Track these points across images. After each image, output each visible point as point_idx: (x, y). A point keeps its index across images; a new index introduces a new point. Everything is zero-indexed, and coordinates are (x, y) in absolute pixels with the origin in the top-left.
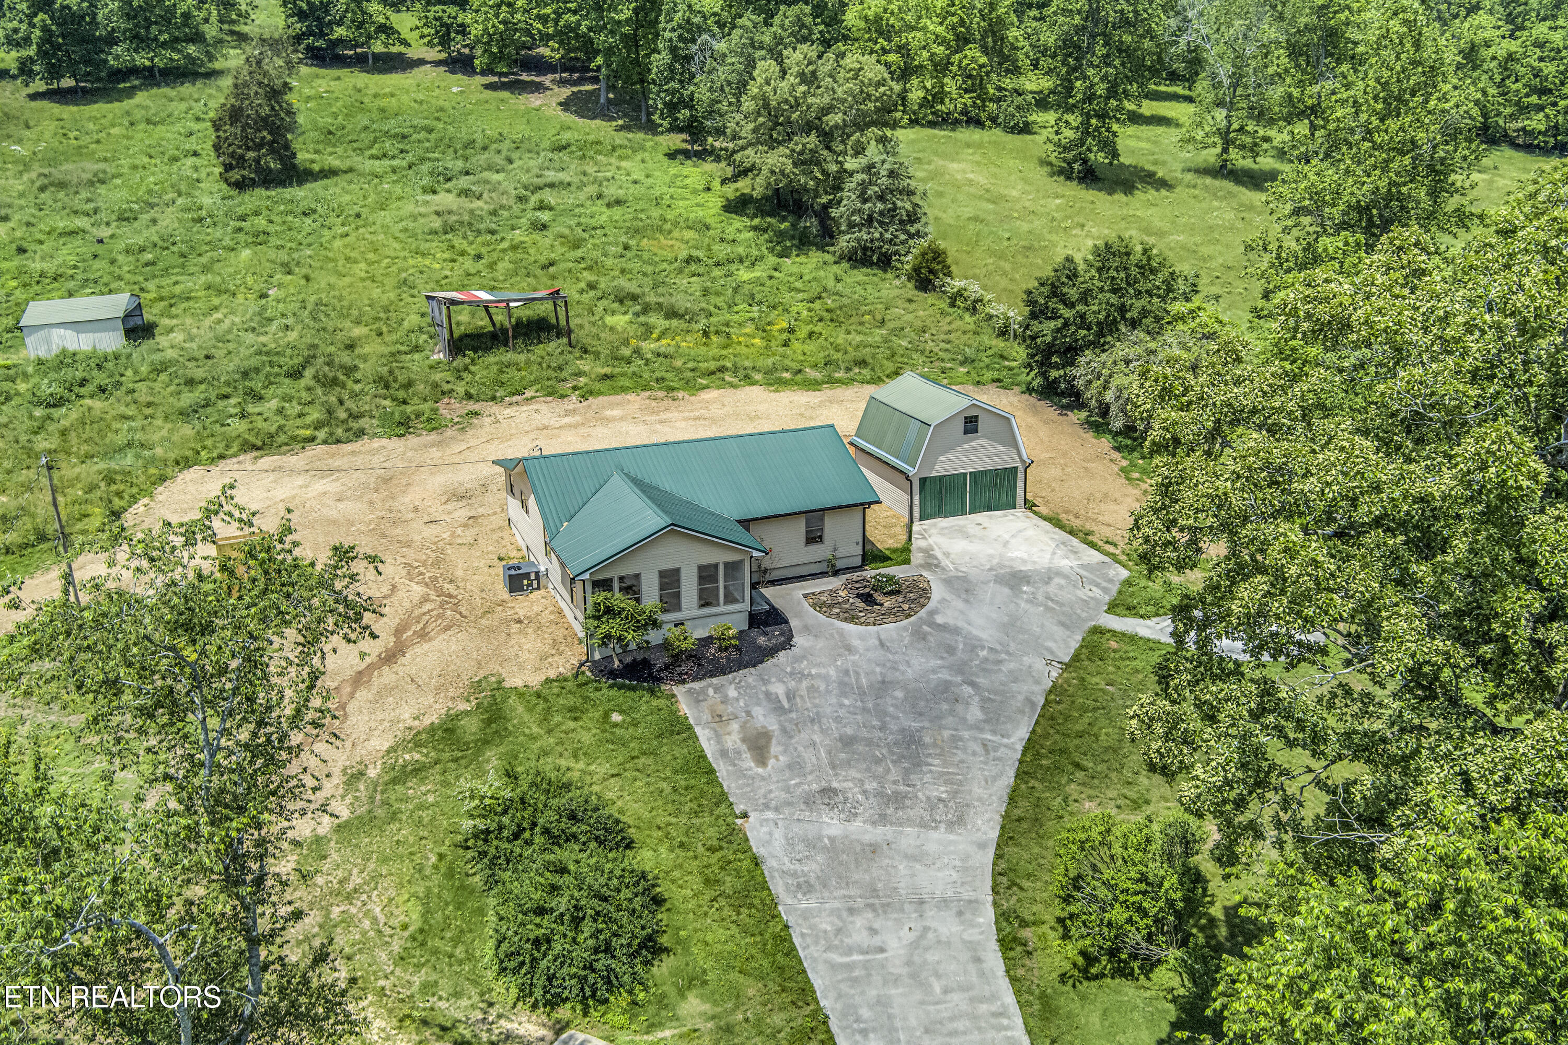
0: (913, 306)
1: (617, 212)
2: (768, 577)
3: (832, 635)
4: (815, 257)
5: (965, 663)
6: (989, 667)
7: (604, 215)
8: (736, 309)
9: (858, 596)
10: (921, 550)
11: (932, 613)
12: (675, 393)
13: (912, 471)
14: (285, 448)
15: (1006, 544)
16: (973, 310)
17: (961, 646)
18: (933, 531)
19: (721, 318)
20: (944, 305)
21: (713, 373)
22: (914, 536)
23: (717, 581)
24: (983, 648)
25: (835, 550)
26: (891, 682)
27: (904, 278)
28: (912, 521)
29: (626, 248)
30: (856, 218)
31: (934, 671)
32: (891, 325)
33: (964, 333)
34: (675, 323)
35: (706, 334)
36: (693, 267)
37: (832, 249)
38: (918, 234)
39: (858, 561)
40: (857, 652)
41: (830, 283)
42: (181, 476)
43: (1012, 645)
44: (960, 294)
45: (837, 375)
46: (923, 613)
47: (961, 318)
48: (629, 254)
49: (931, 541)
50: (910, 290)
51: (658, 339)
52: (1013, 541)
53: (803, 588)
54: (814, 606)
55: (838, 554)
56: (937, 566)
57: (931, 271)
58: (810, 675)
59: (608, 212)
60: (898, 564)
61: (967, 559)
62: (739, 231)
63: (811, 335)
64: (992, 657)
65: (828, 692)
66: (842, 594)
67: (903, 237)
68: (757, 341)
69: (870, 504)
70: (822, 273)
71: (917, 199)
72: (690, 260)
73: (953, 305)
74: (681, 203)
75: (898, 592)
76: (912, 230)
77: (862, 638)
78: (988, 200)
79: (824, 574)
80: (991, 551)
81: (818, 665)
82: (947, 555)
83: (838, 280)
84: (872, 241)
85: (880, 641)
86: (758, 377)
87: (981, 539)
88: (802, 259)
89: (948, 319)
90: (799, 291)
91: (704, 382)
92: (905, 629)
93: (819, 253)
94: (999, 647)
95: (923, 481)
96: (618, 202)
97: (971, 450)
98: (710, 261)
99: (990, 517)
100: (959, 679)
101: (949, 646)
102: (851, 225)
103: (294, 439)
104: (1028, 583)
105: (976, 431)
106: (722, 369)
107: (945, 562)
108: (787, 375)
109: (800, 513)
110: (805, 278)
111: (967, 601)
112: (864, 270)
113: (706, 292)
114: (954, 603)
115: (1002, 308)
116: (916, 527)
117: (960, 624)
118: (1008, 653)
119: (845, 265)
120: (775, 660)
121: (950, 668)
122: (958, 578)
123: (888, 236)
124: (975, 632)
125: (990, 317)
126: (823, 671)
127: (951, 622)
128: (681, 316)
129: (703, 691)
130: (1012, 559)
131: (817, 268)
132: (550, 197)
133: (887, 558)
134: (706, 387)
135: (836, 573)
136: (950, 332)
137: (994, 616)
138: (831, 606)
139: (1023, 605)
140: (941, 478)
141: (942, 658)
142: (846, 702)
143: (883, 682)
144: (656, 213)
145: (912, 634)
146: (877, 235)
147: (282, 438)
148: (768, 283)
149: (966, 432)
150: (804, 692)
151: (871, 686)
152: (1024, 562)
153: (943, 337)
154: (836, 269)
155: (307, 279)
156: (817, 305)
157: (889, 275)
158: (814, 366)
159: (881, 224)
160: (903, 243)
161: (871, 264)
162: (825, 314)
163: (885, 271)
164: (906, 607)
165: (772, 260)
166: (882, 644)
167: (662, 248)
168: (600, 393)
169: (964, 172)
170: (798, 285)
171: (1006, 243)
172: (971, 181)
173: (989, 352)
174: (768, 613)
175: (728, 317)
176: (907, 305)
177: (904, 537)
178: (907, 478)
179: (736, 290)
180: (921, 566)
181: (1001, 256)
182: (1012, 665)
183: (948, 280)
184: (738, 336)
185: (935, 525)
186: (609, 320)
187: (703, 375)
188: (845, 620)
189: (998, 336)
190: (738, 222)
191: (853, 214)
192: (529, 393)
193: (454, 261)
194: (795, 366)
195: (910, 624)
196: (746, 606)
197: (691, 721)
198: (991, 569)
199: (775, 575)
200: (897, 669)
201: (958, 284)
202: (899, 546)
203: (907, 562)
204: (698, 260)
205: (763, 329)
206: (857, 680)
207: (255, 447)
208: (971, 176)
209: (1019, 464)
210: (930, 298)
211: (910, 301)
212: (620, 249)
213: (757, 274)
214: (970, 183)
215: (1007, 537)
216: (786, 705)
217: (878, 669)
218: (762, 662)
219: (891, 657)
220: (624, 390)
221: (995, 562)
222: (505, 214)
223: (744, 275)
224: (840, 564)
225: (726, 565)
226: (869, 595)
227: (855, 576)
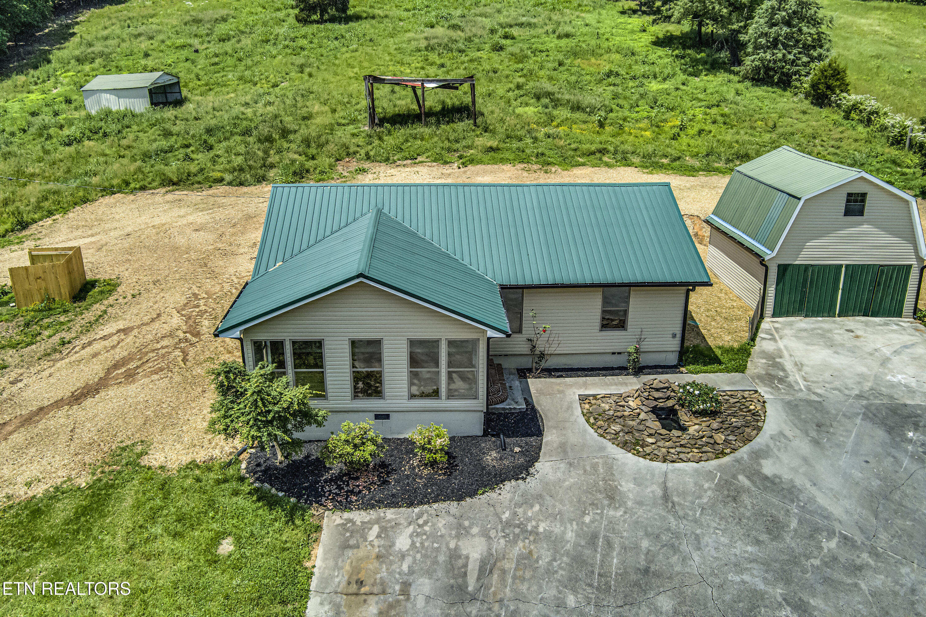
0: (807, 117)
1: (563, 42)
2: (543, 365)
3: (595, 467)
4: (722, 77)
5: (794, 560)
6: (839, 575)
7: (552, 42)
8: (637, 109)
9: (655, 410)
10: (765, 354)
11: (758, 455)
12: (549, 167)
13: (768, 254)
14: (196, 186)
15: (885, 362)
16: (869, 122)
17: (794, 524)
18: (787, 331)
19: (620, 114)
20: (838, 117)
21: (593, 153)
22: (761, 335)
23: (437, 364)
24: (831, 534)
25: (639, 341)
26: (657, 575)
27: (802, 96)
28: (762, 317)
29: (561, 64)
30: (763, 41)
31: (738, 567)
32: (781, 130)
33: (856, 140)
34: (578, 115)
35: (601, 125)
36: (612, 79)
37: (736, 69)
38: (820, 58)
39: (673, 359)
40: (623, 504)
41: (731, 96)
42: (101, 200)
43: (883, 536)
44: (854, 107)
45: (716, 165)
46: (744, 452)
47: (854, 129)
48: (561, 69)
49: (781, 344)
50: (806, 104)
51: (557, 126)
52: (895, 359)
53: (585, 386)
54: (587, 415)
55: (645, 347)
56: (781, 380)
57: (829, 87)
58: (534, 532)
59: (556, 41)
60: (728, 370)
61: (827, 375)
62: (660, 57)
63: (700, 132)
64: (844, 556)
65: (550, 572)
66: (632, 404)
67: (805, 59)
68: (648, 134)
69: (695, 285)
70: (725, 88)
71: (823, 28)
72: (609, 74)
73: (847, 117)
74: (618, 38)
75: (713, 414)
76: (815, 54)
77: (638, 480)
78: (891, 45)
79: (621, 370)
80: (864, 370)
81: (553, 517)
82: (799, 366)
83: (738, 94)
84: (775, 62)
85: (665, 489)
86: (636, 160)
87: (852, 351)
88: (710, 77)
89: (841, 129)
90: (700, 100)
91: (581, 160)
92: (710, 475)
93: (726, 75)
94: (859, 538)
95: (783, 269)
96: (567, 36)
97: (851, 236)
98: (628, 76)
99: (866, 324)
100: (779, 591)
101: (775, 521)
102: (757, 47)
103: (207, 179)
104: (916, 427)
105: (861, 213)
106: (603, 151)
107: (795, 377)
108: (665, 161)
109: (593, 286)
110: (708, 91)
111: (816, 442)
112: (765, 88)
113: (616, 96)
114: (796, 443)
115: (898, 118)
116: (766, 324)
117: (799, 481)
118: (874, 553)
119: (748, 83)
120: (492, 495)
121: (766, 564)
122: (809, 402)
123: (791, 57)
124: (822, 500)
125: (883, 128)
126: (557, 529)
127: (786, 475)
128: (583, 110)
129: (366, 526)
130: (893, 386)
131: (722, 85)
132: (515, 31)
133: (716, 360)
134: (583, 164)
135: (639, 370)
136: (841, 139)
137: (857, 474)
138: (611, 420)
139: (906, 462)
140: (807, 267)
141: (758, 542)
142: (571, 600)
143: (646, 571)
144: (593, 42)
145: (719, 487)
146: (780, 55)
147: (200, 178)
148: (674, 93)
149: (847, 213)
150: (509, 565)
151: (623, 575)
152: (911, 391)
153: (832, 143)
154: (740, 86)
155: (310, 75)
156: (714, 110)
157: (788, 93)
158: (695, 156)
159: (785, 46)
160: (806, 65)
161: (772, 84)
162: (719, 118)
163: (785, 90)
164: (720, 437)
165: (682, 77)
166: (666, 497)
167: (590, 65)
168: (480, 162)
169: (871, 25)
170: (701, 96)
171: (906, 76)
172: (876, 31)
173: (880, 158)
174: (522, 414)
175: (627, 113)
176: (801, 116)
177: (746, 335)
178: (762, 262)
179: (642, 96)
180: (759, 377)
181: (902, 83)
182: (879, 581)
183: (845, 95)
184: (630, 128)
185: (791, 324)
186: (519, 110)
187: (583, 155)
188: (624, 445)
189: (892, 144)
190: (661, 52)
191: (759, 37)
192: (420, 159)
193: (423, 68)
194: (675, 153)
195: (720, 468)
196: (480, 404)
197: (314, 584)
198: (859, 397)
199: (551, 363)
200: (675, 549)
201: (853, 98)
202: (736, 345)
203: (742, 369)
204: (617, 74)
205: (657, 126)
206: (606, 556)
207: (172, 183)
208: (878, 28)
209: (914, 262)
210: (825, 112)
211: (804, 113)
212: (556, 64)
213: (666, 86)
214: (876, 32)
215: (887, 351)
216: (472, 584)
217: (645, 544)
218: (473, 494)
219: (673, 523)
220: (503, 161)
221: (867, 385)
222: (476, 40)
223: (654, 86)
224: (645, 360)
225: (451, 343)
226: (672, 411)
227: (659, 379)
